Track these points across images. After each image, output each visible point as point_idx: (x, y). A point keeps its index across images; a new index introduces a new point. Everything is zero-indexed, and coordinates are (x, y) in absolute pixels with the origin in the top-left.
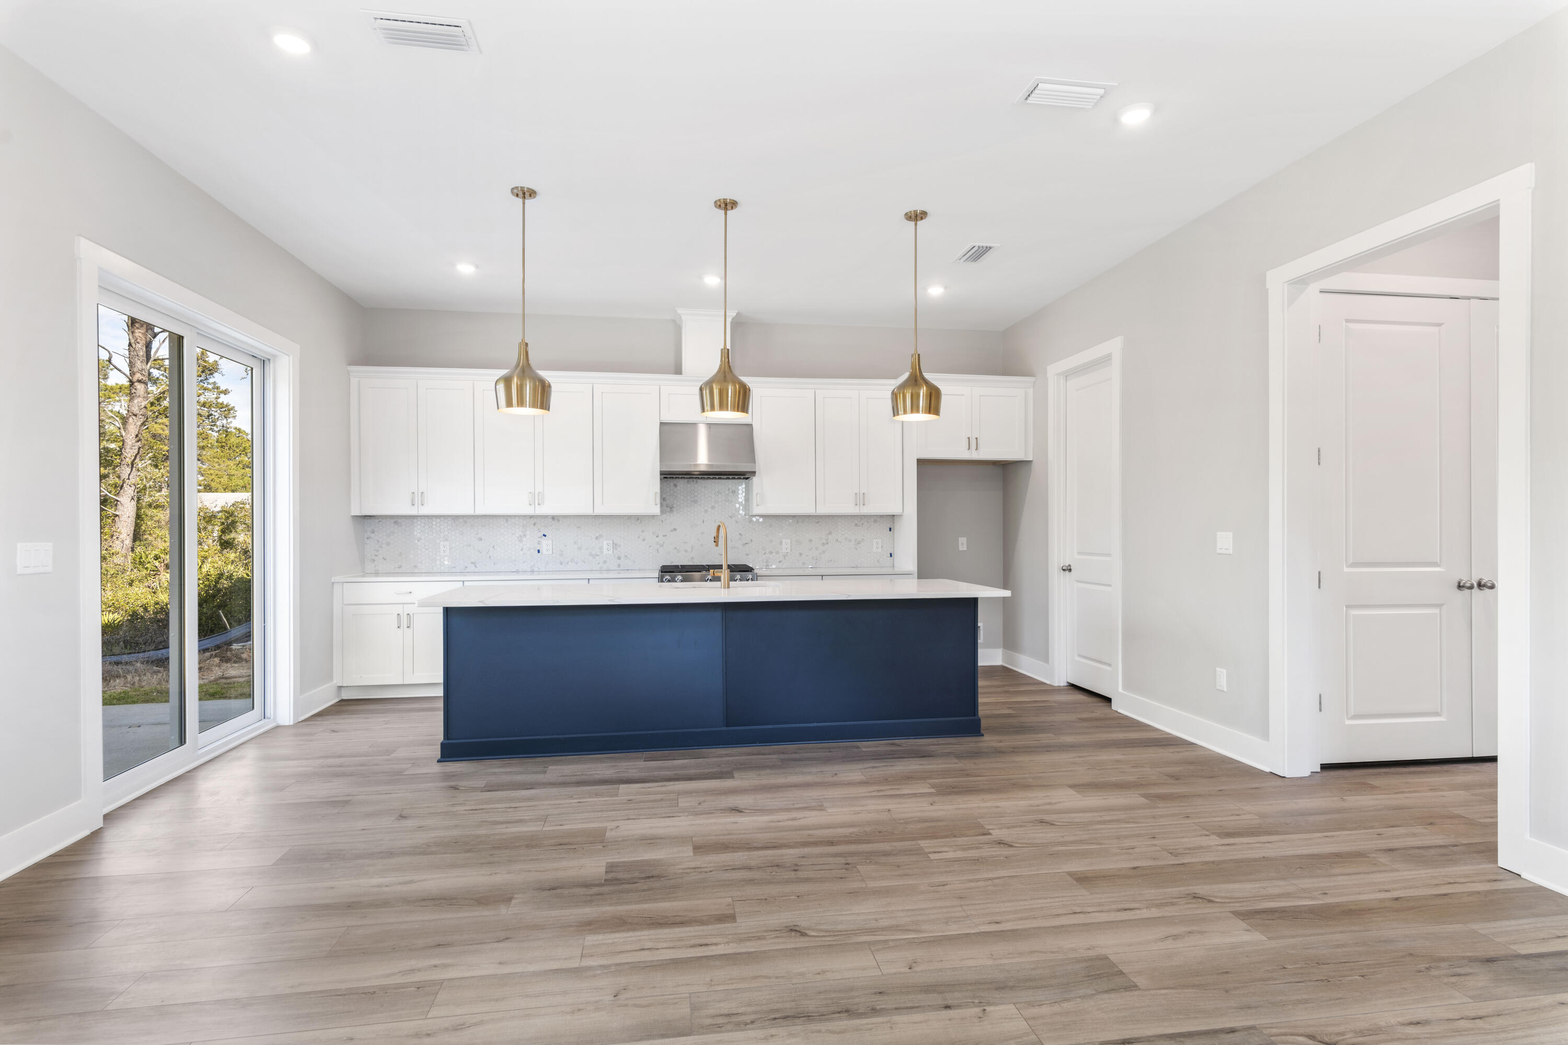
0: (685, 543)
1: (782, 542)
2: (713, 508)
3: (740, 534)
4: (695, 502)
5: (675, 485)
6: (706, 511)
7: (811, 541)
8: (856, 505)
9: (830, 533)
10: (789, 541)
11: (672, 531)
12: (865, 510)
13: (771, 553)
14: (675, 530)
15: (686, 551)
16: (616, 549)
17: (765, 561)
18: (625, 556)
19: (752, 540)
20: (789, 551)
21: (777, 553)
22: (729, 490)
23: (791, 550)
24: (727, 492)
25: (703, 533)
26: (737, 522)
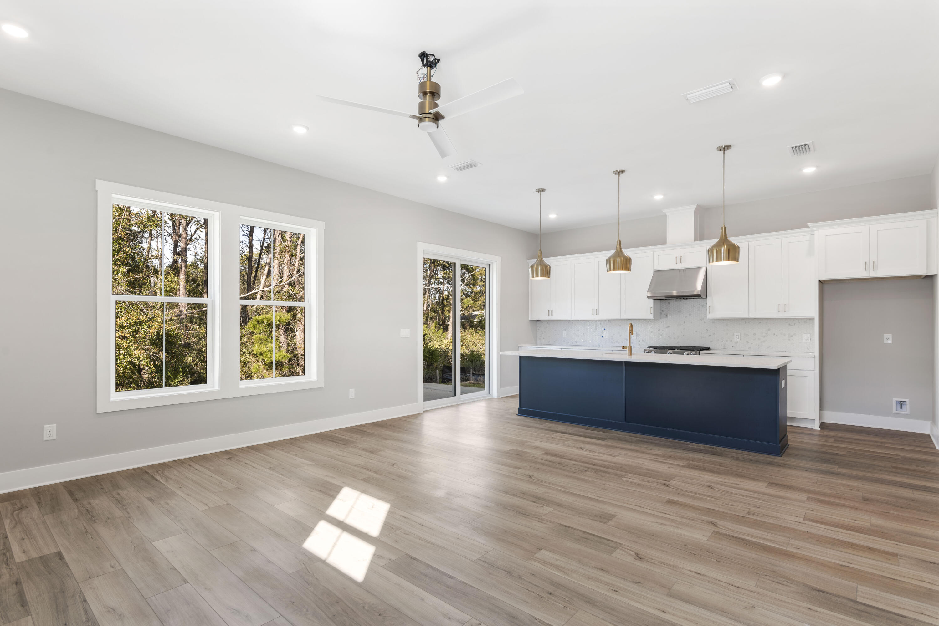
0: (674, 334)
1: (734, 334)
2: (690, 315)
3: (707, 330)
4: (680, 312)
5: (669, 303)
6: (686, 317)
7: (755, 334)
8: (779, 312)
9: (769, 330)
10: (739, 334)
11: (667, 327)
12: (786, 315)
13: (727, 341)
14: (669, 327)
15: (675, 338)
16: (638, 336)
17: (723, 345)
18: (642, 340)
19: (714, 333)
20: (739, 340)
21: (731, 341)
22: (700, 305)
23: (740, 339)
24: (699, 306)
25: (684, 329)
26: (705, 322)
